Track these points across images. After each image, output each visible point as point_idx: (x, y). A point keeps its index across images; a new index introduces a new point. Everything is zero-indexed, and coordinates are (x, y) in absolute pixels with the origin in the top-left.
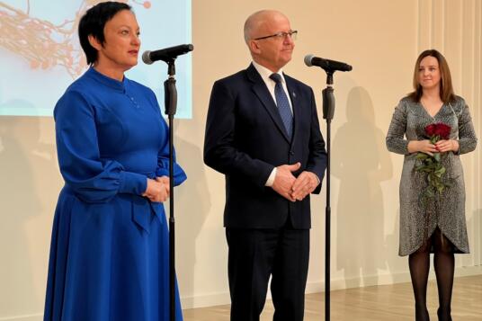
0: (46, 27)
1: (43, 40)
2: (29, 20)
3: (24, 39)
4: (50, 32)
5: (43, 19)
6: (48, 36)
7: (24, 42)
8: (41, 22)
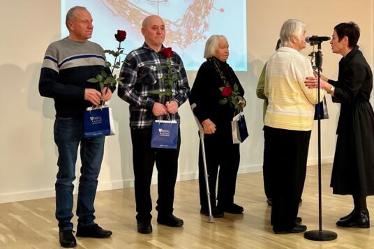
0: (168, 23)
4: (170, 25)
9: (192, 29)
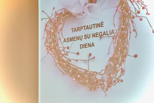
0: (95, 74)
1: (94, 79)
2: (89, 72)
3: (87, 80)
4: (96, 75)
5: (93, 71)
6: (95, 77)
7: (87, 81)
8: (93, 72)
9: (112, 75)
